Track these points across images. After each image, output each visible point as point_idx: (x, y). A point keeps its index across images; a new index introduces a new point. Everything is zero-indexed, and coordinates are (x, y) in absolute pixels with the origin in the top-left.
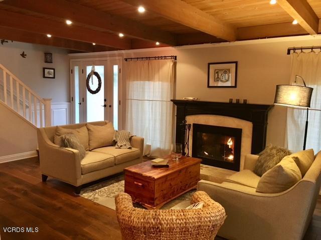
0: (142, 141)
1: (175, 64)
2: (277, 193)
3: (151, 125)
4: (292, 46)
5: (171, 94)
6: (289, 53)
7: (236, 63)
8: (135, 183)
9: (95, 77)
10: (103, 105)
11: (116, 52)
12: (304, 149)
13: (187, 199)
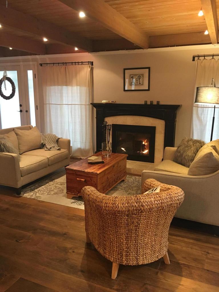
0: (69, 142)
1: (92, 69)
2: (208, 174)
3: (71, 128)
4: (196, 54)
5: (89, 98)
6: (194, 60)
7: (149, 68)
8: (78, 179)
9: (7, 83)
10: (19, 111)
11: (29, 57)
12: (211, 140)
13: (120, 189)
